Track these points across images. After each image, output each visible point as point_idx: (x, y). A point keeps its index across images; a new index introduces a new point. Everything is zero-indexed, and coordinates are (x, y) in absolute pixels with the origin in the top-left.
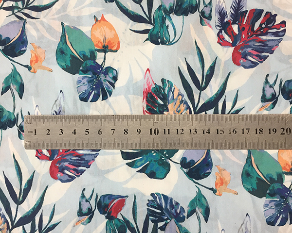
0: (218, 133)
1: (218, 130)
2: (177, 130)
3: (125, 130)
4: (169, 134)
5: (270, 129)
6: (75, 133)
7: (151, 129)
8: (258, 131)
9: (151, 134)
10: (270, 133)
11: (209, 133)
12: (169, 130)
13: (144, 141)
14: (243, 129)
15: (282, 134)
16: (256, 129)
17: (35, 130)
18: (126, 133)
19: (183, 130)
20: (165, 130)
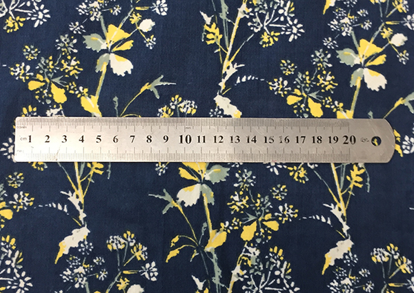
0: (266, 142)
1: (266, 138)
2: (215, 137)
3: (148, 137)
4: (204, 142)
5: (330, 137)
6: (83, 141)
7: (181, 136)
8: (316, 140)
9: (181, 142)
10: (330, 142)
11: (255, 141)
12: (204, 137)
13: (172, 151)
14: (297, 137)
15: (345, 143)
16: (314, 137)
17: (30, 136)
18: (149, 141)
19: (222, 138)
20: (199, 137)
